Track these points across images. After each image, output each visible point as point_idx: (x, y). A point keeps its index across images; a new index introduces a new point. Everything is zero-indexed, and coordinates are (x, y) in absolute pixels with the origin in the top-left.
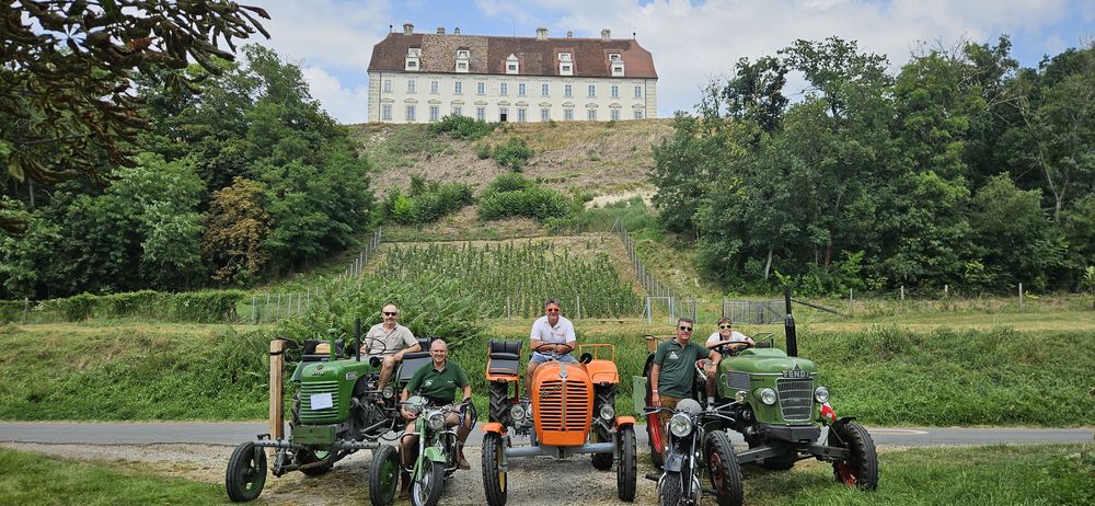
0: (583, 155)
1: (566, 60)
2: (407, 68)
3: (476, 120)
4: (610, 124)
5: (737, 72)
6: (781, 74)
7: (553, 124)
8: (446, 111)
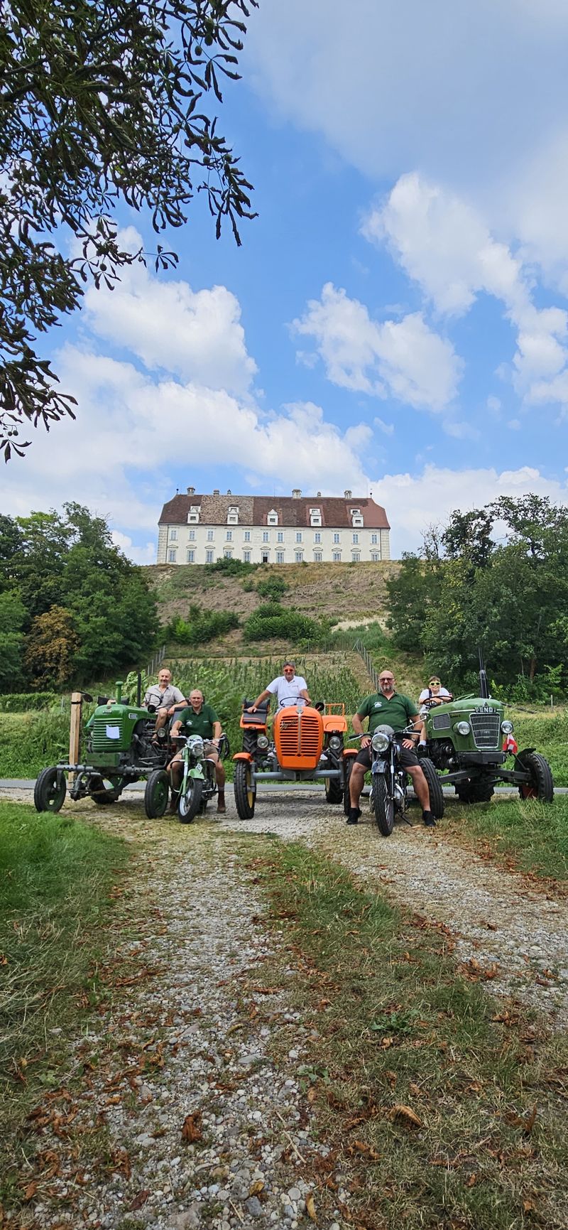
0: (329, 588)
1: (316, 515)
2: (189, 522)
3: (243, 561)
4: (352, 565)
5: (452, 521)
6: (488, 522)
7: (305, 564)
8: (218, 555)
